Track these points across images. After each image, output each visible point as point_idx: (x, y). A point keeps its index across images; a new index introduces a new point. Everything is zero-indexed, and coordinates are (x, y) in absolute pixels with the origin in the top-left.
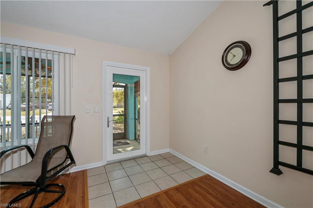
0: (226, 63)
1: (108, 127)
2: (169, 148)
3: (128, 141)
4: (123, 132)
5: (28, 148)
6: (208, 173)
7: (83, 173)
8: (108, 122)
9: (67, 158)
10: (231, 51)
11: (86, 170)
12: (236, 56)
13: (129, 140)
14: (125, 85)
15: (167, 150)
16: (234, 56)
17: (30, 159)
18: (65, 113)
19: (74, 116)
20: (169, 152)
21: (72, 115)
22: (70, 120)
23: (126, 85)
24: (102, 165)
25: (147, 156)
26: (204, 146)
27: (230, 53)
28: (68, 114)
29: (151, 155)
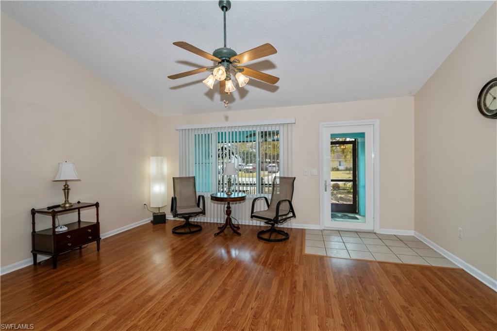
0: (485, 108)
1: (326, 191)
2: (415, 230)
3: (357, 216)
4: (352, 203)
5: (266, 199)
6: (461, 267)
7: (302, 231)
8: (326, 186)
9: (290, 211)
10: (491, 91)
11: (305, 229)
12: (496, 98)
13: (360, 215)
14: (353, 140)
15: (411, 233)
16: (495, 98)
17: (266, 208)
18: (288, 175)
19: (295, 178)
20: (414, 236)
21: (294, 177)
22: (292, 180)
23: (355, 140)
24: (319, 229)
25: (375, 233)
26: (460, 228)
27: (488, 94)
28: (290, 176)
29: (381, 233)
